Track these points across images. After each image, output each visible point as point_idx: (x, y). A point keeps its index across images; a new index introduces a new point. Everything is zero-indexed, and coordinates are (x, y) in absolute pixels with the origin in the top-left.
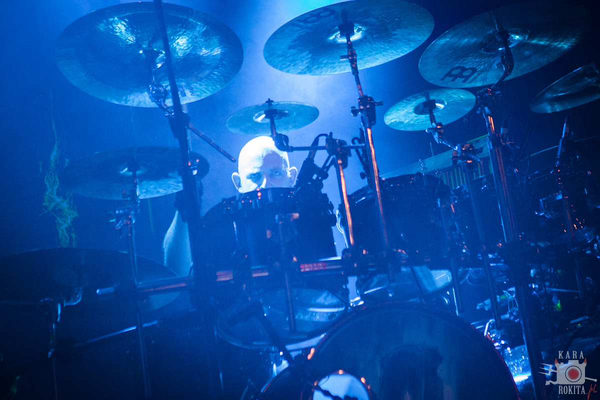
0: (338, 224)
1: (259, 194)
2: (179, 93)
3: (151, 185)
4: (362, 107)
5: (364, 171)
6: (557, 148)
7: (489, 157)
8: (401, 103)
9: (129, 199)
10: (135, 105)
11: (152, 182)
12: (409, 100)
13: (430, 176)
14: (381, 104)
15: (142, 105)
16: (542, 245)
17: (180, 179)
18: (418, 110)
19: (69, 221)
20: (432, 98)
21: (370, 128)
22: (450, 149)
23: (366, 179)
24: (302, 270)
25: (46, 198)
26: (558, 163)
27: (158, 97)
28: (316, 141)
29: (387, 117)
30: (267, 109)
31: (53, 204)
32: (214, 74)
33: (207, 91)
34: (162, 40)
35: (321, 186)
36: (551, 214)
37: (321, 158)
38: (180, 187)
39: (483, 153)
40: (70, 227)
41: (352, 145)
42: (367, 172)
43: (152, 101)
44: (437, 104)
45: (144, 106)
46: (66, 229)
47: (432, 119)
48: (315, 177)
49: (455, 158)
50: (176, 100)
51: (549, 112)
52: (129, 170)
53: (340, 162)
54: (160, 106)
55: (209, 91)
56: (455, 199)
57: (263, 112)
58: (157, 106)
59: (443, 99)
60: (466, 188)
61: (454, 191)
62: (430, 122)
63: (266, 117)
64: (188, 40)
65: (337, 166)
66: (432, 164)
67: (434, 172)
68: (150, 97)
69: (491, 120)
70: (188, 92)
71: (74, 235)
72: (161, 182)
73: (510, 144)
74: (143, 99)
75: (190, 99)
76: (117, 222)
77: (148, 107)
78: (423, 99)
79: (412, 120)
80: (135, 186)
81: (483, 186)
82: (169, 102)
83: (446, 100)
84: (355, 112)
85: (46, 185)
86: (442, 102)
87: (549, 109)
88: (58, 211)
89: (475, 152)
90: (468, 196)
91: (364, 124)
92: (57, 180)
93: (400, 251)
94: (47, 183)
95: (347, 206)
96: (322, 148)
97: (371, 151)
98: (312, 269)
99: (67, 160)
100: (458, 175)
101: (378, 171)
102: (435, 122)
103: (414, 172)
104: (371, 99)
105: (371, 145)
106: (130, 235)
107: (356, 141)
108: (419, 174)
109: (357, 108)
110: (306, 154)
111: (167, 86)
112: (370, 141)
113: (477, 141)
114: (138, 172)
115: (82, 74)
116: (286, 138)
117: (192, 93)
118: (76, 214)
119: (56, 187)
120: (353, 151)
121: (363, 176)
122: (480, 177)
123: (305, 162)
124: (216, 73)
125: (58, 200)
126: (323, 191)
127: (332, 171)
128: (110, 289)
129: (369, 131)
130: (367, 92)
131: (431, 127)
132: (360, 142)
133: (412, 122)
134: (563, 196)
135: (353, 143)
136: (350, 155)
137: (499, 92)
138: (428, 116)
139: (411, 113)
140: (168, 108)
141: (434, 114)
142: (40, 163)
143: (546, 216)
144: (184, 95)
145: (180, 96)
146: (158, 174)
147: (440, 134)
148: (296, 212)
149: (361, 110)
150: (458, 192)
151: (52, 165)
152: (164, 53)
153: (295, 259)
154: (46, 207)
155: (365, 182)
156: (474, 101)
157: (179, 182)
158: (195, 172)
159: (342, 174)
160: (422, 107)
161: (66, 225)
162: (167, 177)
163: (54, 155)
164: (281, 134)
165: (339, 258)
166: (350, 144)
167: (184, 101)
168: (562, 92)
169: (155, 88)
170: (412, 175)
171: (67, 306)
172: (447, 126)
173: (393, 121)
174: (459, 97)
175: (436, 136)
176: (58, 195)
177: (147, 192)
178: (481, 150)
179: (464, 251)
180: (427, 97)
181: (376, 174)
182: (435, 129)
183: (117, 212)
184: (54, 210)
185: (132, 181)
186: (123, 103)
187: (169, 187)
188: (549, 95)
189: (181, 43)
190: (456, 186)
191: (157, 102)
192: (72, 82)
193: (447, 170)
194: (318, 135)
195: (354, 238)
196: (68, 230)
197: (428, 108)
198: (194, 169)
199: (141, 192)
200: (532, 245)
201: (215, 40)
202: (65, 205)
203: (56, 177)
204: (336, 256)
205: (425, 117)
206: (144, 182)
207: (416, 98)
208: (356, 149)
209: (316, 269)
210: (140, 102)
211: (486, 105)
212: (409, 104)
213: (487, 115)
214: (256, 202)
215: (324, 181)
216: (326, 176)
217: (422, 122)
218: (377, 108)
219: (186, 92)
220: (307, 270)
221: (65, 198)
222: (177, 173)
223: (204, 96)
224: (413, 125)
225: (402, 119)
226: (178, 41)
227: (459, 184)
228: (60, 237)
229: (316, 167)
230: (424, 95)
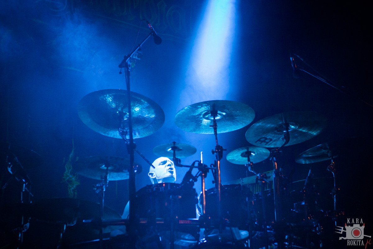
0: (199, 204)
1: (164, 185)
2: (133, 133)
3: (114, 174)
4: (217, 151)
5: (214, 180)
6: (305, 181)
7: (273, 181)
8: (235, 151)
9: (103, 180)
10: (112, 136)
11: (115, 173)
12: (239, 150)
13: (244, 186)
14: (225, 150)
15: (115, 137)
16: (292, 224)
17: (128, 173)
18: (243, 155)
19: (75, 186)
20: (250, 150)
21: (219, 161)
22: (255, 175)
23: (215, 184)
24: (180, 223)
25: (65, 175)
26: (305, 187)
27: (123, 134)
28: (194, 163)
29: (228, 157)
30: (173, 146)
31: (68, 178)
32: (150, 126)
33: (146, 134)
34: (128, 108)
35: (193, 185)
36: (298, 211)
37: (195, 172)
38: (128, 177)
39: (271, 178)
40: (75, 189)
41: (210, 167)
42: (216, 181)
43: (120, 136)
44: (252, 154)
45: (116, 138)
46: (73, 190)
47: (249, 160)
48: (191, 180)
49: (257, 179)
50: (131, 136)
51: (303, 163)
52: (105, 166)
53: (203, 175)
54: (123, 138)
55: (147, 134)
56: (255, 198)
57: (170, 147)
58: (122, 138)
59: (255, 151)
60: (260, 194)
61: (255, 195)
62: (247, 161)
63: (172, 149)
64: (140, 109)
65: (202, 176)
66: (246, 181)
67: (247, 185)
68: (119, 134)
69: (276, 164)
70: (137, 134)
71: (76, 193)
72: (119, 173)
73: (283, 176)
74: (116, 134)
75: (137, 136)
76: (97, 190)
77: (118, 138)
78: (246, 150)
79: (239, 159)
80: (107, 174)
81: (268, 194)
82: (128, 137)
83: (256, 152)
84: (213, 152)
85: (65, 169)
86: (254, 153)
87: (303, 162)
88: (70, 181)
89: (266, 178)
90: (261, 198)
91: (217, 158)
92: (71, 166)
93: (226, 219)
94: (66, 168)
95: (204, 196)
96: (196, 167)
97: (218, 171)
98: (184, 223)
99: (78, 158)
100: (258, 187)
101: (221, 181)
102: (250, 161)
103: (237, 183)
104: (221, 147)
105: (219, 169)
106: (102, 196)
107: (212, 166)
108: (240, 185)
109: (214, 150)
110: (188, 169)
111: (127, 130)
112: (219, 167)
113: (268, 173)
114: (109, 168)
115: (89, 119)
116: (180, 161)
117: (139, 134)
118: (78, 183)
119: (70, 170)
120: (210, 170)
121: (213, 182)
122: (268, 190)
123: (187, 173)
124: (151, 126)
125: (71, 176)
126: (194, 187)
127: (199, 179)
128: (90, 221)
129: (219, 162)
130: (220, 144)
131: (248, 164)
132: (214, 166)
133: (239, 160)
134: (305, 203)
135: (211, 166)
136: (209, 172)
137: (281, 151)
138: (247, 158)
139: (239, 156)
140: (127, 139)
141: (250, 158)
142: (64, 158)
143: (296, 212)
144: (135, 134)
145: (133, 135)
146: (118, 170)
147: (251, 167)
148: (180, 195)
149: (216, 152)
150: (256, 195)
151: (70, 160)
152: (128, 114)
153: (177, 217)
154: (64, 179)
155: (213, 185)
156: (269, 154)
157: (127, 175)
158: (136, 171)
159: (203, 181)
160: (244, 154)
161: (73, 188)
162: (122, 171)
163: (72, 154)
164: (177, 158)
165: (197, 219)
166: (209, 166)
167: (134, 138)
168: (311, 155)
169: (122, 130)
170: (237, 185)
171: (69, 226)
172: (255, 164)
173: (230, 159)
174: (262, 151)
175: (249, 168)
176: (71, 174)
177: (112, 177)
178: (270, 177)
179: (256, 223)
180: (248, 149)
181: (220, 182)
182: (249, 165)
183: (97, 185)
184: (68, 181)
185: (107, 172)
186: (106, 135)
187: (123, 177)
188: (304, 156)
189: (136, 110)
190: (256, 192)
191: (122, 136)
192: (84, 122)
193: (253, 184)
194: (195, 161)
195: (205, 211)
196: (74, 191)
197: (247, 154)
198: (135, 170)
199: (109, 177)
200: (288, 224)
201: (153, 111)
202: (74, 179)
203: (71, 165)
204: (196, 218)
205: (246, 159)
206: (112, 173)
207: (243, 149)
208: (212, 169)
209: (186, 223)
210: (114, 136)
211: (275, 156)
212: (239, 151)
213: (274, 161)
214: (162, 189)
215: (195, 183)
216: (196, 180)
217: (244, 161)
218: (224, 152)
219: (136, 133)
220: (182, 223)
221: (74, 175)
222: (127, 170)
223: (144, 136)
224: (240, 162)
225: (235, 158)
226: (135, 109)
227: (258, 192)
228: (69, 193)
229: (192, 175)
230: (246, 149)
